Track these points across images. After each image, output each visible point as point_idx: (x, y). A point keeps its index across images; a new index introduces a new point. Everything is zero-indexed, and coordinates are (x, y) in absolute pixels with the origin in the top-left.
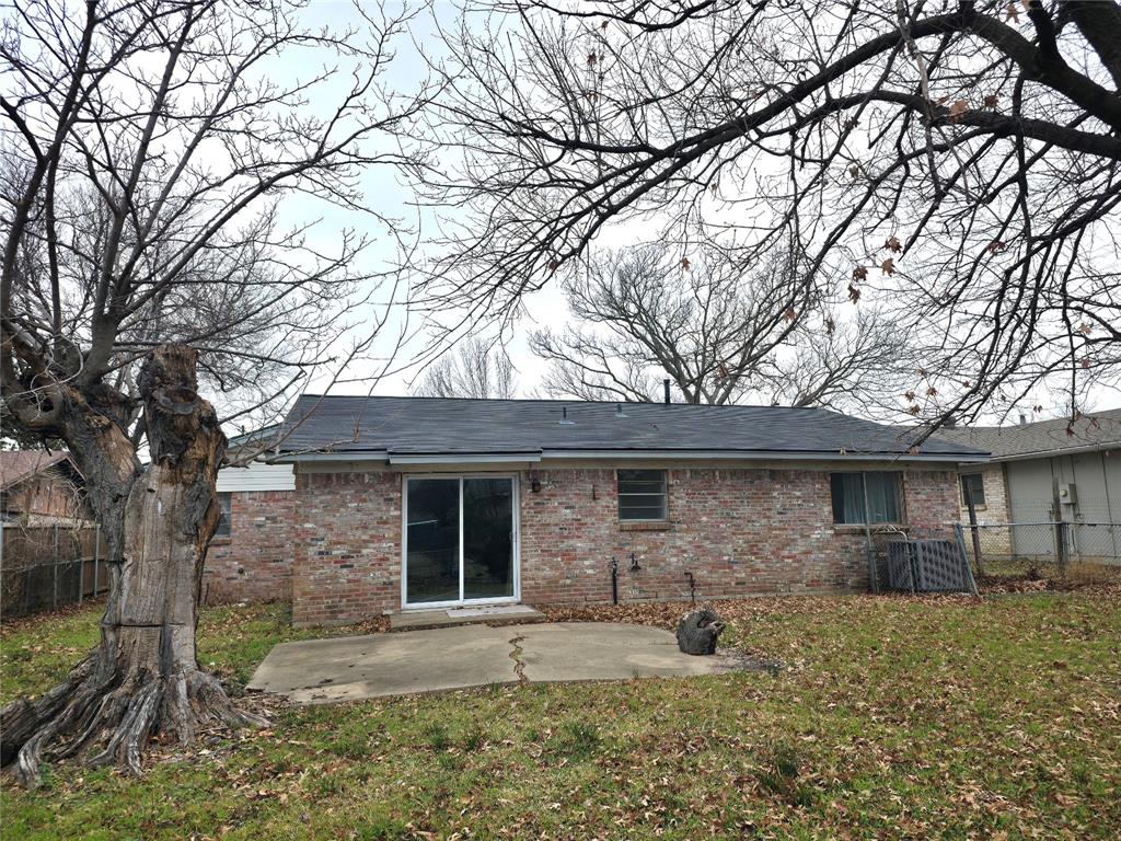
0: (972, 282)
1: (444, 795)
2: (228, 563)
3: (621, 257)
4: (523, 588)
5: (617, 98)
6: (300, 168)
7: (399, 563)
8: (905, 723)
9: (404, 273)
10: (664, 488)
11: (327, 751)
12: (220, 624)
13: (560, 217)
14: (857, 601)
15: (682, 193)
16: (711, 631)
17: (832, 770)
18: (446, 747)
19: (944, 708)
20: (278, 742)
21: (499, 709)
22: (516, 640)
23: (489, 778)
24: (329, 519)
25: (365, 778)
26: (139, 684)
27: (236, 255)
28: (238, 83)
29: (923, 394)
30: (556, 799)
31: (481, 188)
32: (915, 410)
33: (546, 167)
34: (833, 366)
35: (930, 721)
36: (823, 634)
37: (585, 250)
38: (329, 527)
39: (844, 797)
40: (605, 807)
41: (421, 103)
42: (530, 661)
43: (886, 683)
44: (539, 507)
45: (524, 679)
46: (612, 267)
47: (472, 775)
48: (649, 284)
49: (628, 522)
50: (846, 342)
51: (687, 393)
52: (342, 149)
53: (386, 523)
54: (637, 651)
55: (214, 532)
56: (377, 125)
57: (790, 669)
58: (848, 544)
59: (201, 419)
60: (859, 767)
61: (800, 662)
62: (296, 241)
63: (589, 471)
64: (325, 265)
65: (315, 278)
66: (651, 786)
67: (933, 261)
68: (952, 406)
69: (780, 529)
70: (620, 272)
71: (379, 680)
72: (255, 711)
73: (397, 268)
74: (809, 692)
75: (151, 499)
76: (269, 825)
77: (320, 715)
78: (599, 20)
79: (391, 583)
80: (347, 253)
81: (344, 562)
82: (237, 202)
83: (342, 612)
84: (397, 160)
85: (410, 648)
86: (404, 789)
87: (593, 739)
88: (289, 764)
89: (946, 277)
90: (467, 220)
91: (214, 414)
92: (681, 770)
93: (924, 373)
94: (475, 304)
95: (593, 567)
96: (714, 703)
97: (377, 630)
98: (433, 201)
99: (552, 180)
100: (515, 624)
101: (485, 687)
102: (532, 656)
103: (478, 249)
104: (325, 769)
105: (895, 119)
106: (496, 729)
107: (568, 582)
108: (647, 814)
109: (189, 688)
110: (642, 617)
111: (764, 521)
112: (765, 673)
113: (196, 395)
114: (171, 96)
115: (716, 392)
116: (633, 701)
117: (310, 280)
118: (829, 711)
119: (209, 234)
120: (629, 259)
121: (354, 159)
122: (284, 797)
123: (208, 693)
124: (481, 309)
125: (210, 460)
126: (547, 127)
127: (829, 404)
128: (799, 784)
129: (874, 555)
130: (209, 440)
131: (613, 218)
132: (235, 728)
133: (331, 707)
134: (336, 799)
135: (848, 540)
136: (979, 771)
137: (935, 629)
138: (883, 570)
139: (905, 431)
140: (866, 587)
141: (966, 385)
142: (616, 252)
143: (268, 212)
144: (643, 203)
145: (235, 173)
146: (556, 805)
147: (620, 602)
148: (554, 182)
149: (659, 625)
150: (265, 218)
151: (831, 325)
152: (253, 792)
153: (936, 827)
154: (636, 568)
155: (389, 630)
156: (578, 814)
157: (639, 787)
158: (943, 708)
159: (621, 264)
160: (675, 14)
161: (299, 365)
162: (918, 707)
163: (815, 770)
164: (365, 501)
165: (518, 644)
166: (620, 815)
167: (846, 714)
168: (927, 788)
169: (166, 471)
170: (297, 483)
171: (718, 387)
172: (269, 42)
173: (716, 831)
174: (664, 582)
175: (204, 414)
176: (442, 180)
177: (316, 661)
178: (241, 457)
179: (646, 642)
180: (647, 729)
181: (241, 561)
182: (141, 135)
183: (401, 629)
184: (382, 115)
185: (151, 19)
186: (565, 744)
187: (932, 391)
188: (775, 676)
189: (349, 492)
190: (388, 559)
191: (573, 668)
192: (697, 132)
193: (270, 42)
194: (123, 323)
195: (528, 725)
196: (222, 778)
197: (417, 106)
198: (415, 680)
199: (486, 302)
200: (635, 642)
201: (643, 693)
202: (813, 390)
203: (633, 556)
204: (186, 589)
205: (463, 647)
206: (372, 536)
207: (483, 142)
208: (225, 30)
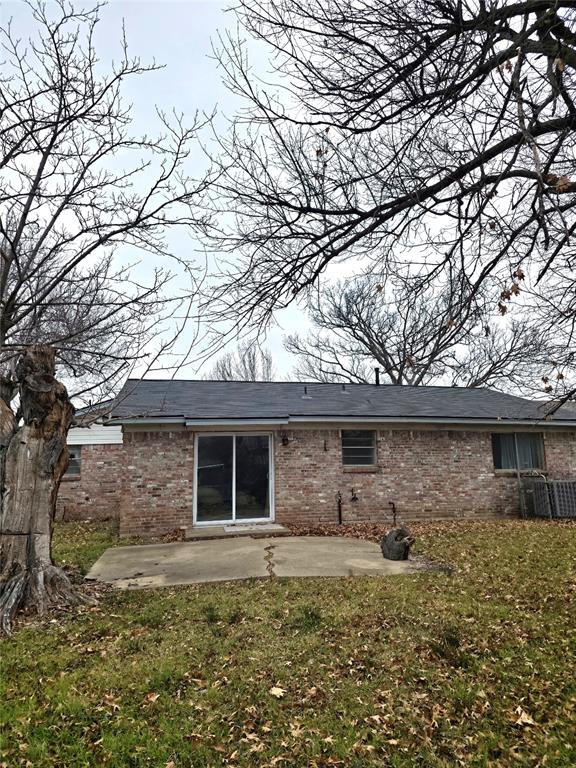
1: (212, 654)
2: (78, 493)
3: (347, 283)
4: (276, 512)
5: (335, 178)
6: (126, 228)
7: (191, 494)
8: (540, 611)
9: (196, 297)
10: (374, 442)
11: (135, 622)
12: (71, 534)
13: (298, 258)
14: (510, 524)
15: (383, 241)
16: (405, 543)
17: (485, 643)
18: (216, 621)
19: (568, 600)
20: (103, 615)
21: (254, 595)
22: (269, 548)
23: (242, 644)
24: (145, 463)
25: (159, 641)
26: (12, 574)
27: (84, 286)
28: (87, 173)
29: (554, 378)
30: (289, 658)
31: (246, 239)
32: (549, 390)
33: (288, 224)
34: (495, 359)
35: (558, 610)
36: (485, 547)
37: (316, 280)
38: (145, 468)
39: (492, 662)
40: (323, 665)
41: (206, 184)
42: (278, 562)
43: (528, 582)
44: (287, 456)
45: (272, 575)
46: (340, 292)
47: (232, 642)
48: (366, 303)
49: (350, 467)
50: (504, 341)
51: (392, 377)
52: (154, 215)
53: (183, 466)
54: (353, 557)
55: (64, 471)
56: (179, 199)
57: (460, 571)
58: (504, 483)
59: (56, 394)
60: (504, 641)
61: (467, 566)
62: (123, 276)
63: (322, 431)
64: (143, 292)
65: (135, 301)
66: (356, 651)
67: (560, 286)
69: (456, 473)
70: (346, 295)
71: (174, 574)
72: (89, 594)
73: (191, 294)
74: (472, 587)
75: (23, 449)
76: (93, 672)
77: (133, 597)
78: (324, 127)
79: (186, 507)
80: (158, 284)
81: (155, 492)
82: (85, 251)
83: (153, 527)
84: (190, 222)
85: (197, 552)
86: (185, 649)
87: (318, 617)
88: (109, 630)
89: (569, 297)
90: (237, 260)
91: (65, 391)
92: (377, 640)
93: (555, 364)
94: (241, 317)
95: (324, 498)
96: (403, 594)
97: (176, 540)
98: (213, 249)
99: (293, 234)
100: (270, 537)
101: (246, 580)
102: (280, 559)
103: (243, 280)
104: (133, 634)
105: (530, 189)
106: (252, 609)
107: (308, 508)
108: (351, 671)
109: (45, 577)
110: (359, 533)
111: (445, 467)
112: (442, 573)
113: (54, 379)
114: (43, 184)
115: (414, 377)
116: (347, 592)
117: (133, 302)
118: (485, 601)
119: (66, 272)
120: (353, 286)
121: (161, 221)
122: (104, 653)
123: (58, 580)
124: (245, 320)
125: (63, 422)
126: (288, 198)
127: (493, 385)
128: (460, 652)
129: (523, 491)
130: (62, 409)
131: (335, 258)
132: (75, 605)
133: (141, 592)
134: (139, 655)
135: (505, 481)
137: (566, 544)
138: (530, 502)
139: (543, 404)
140: (518, 514)
142: (343, 281)
143: (107, 256)
144: (355, 248)
145: (83, 231)
146: (288, 663)
147: (343, 522)
148: (295, 235)
149: (370, 539)
150: (105, 262)
151: (488, 330)
152: (83, 649)
153: (557, 685)
154: (354, 499)
155: (184, 540)
156: (304, 670)
157: (346, 651)
159: (347, 290)
160: (374, 121)
161: (124, 358)
162: (549, 599)
163: (472, 643)
164: (169, 450)
165: (271, 550)
166: (333, 671)
167: (498, 604)
168: (552, 657)
169: (33, 430)
170: (124, 438)
171: (415, 374)
172: (108, 146)
173: (399, 684)
174: (374, 509)
175: (59, 391)
176: (220, 235)
177: (133, 560)
178: (85, 421)
179: (360, 550)
180: (357, 610)
181: (87, 491)
182: (23, 208)
183: (192, 539)
184: (180, 193)
185: (30, 133)
186: (298, 621)
187: (561, 377)
188: (449, 576)
189: (158, 445)
190: (184, 491)
191: (307, 568)
192: (391, 200)
194: (10, 331)
195: (274, 607)
196: (64, 639)
197: (203, 186)
198: (198, 574)
199: (248, 316)
200: (351, 550)
201: (354, 587)
202: (481, 375)
203: (352, 491)
204: (44, 509)
205: (232, 552)
206: (174, 475)
207: (248, 209)
208: (79, 139)
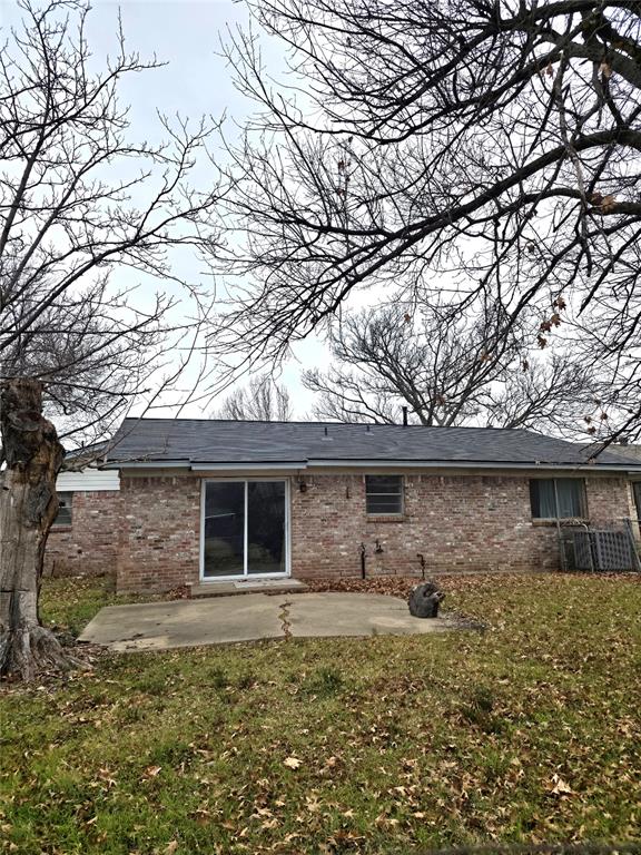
0: (635, 333)
1: (220, 722)
2: (70, 546)
3: (372, 313)
4: (292, 566)
5: (359, 194)
6: (124, 247)
7: (198, 546)
8: (579, 671)
9: (203, 326)
10: (401, 489)
11: (134, 689)
12: (62, 592)
13: (318, 283)
14: (549, 577)
15: (412, 266)
16: (434, 599)
17: (520, 706)
18: (225, 686)
20: (98, 681)
21: (268, 657)
22: (285, 605)
23: (254, 710)
24: (145, 512)
25: (161, 709)
27: (76, 311)
28: (78, 184)
29: (598, 419)
30: (306, 726)
31: (259, 261)
32: (592, 431)
33: (306, 245)
34: (534, 397)
35: (599, 670)
36: (521, 603)
37: (338, 308)
38: (145, 517)
39: (527, 727)
40: (343, 733)
41: (214, 199)
42: (294, 621)
43: (567, 640)
44: (305, 504)
45: (288, 635)
46: (365, 322)
47: (243, 709)
48: (393, 334)
49: (374, 516)
50: (544, 379)
51: (422, 417)
52: (156, 233)
53: (188, 515)
54: (376, 614)
55: (53, 521)
56: (183, 215)
57: (493, 629)
58: (543, 533)
59: (44, 434)
60: (540, 704)
61: (501, 624)
62: (120, 301)
63: (343, 476)
64: (143, 319)
65: (134, 330)
66: (379, 717)
67: (604, 317)
68: (620, 428)
69: (491, 522)
70: (371, 326)
71: (178, 635)
72: (82, 657)
73: (197, 322)
74: (507, 646)
75: (5, 495)
76: (86, 744)
77: (131, 661)
78: (346, 136)
79: (192, 561)
80: (159, 311)
81: (156, 545)
82: (76, 272)
83: (154, 583)
84: (196, 241)
85: (204, 611)
86: (190, 718)
87: (338, 681)
88: (104, 698)
89: (614, 329)
90: (249, 285)
91: (54, 431)
92: (403, 705)
93: (598, 402)
94: (253, 348)
95: (346, 550)
96: (432, 655)
97: (180, 597)
98: (222, 272)
99: (312, 256)
100: (286, 593)
101: (259, 641)
102: (297, 617)
103: (256, 307)
104: (131, 702)
105: (573, 210)
106: (263, 673)
107: (328, 561)
108: (374, 739)
109: (31, 639)
110: (383, 588)
111: (478, 516)
112: (475, 632)
113: (41, 417)
114: (27, 194)
115: (445, 417)
116: (371, 652)
117: (131, 330)
118: (521, 661)
119: (54, 296)
120: (379, 315)
121: (163, 240)
122: (98, 723)
123: (46, 643)
124: (258, 352)
125: (51, 466)
126: (306, 216)
127: (531, 426)
128: (493, 717)
129: (563, 542)
130: (50, 450)
131: (359, 284)
132: (65, 670)
133: (140, 655)
134: (138, 724)
135: (543, 531)
136: (633, 709)
137: (608, 599)
138: (570, 555)
139: (585, 447)
140: (557, 567)
141: (630, 411)
142: (368, 310)
143: (102, 279)
144: (381, 273)
145: (74, 250)
146: (305, 731)
147: (367, 577)
148: (314, 257)
149: (396, 595)
150: (99, 285)
151: (526, 365)
152: (75, 719)
153: (597, 751)
154: (379, 551)
155: (190, 597)
156: (322, 738)
157: (369, 717)
158: (609, 659)
159: (372, 320)
160: (402, 131)
161: (122, 394)
162: (590, 659)
163: (506, 706)
164: (172, 498)
165: (286, 608)
166: (354, 739)
167: (534, 664)
168: (592, 721)
169: (17, 474)
170: (121, 484)
171: (447, 413)
172: (102, 153)
173: (427, 752)
174: (401, 562)
175: (46, 431)
176: (230, 256)
177: (131, 620)
178: (76, 464)
179: (385, 607)
180: (381, 673)
181: (79, 543)
182: (5, 222)
183: (198, 597)
184: (185, 208)
185: (13, 136)
186: (316, 684)
187: (605, 417)
188: (482, 634)
189: (160, 492)
190: (189, 543)
191: (327, 627)
192: (421, 219)
193: (104, 154)
195: (290, 670)
196: (53, 708)
197: (211, 200)
198: (205, 635)
199: (261, 347)
200: (376, 607)
201: (378, 647)
202: (519, 415)
203: (377, 542)
204: (30, 564)
205: (244, 610)
206: (178, 525)
207: (261, 227)
208: (69, 144)
